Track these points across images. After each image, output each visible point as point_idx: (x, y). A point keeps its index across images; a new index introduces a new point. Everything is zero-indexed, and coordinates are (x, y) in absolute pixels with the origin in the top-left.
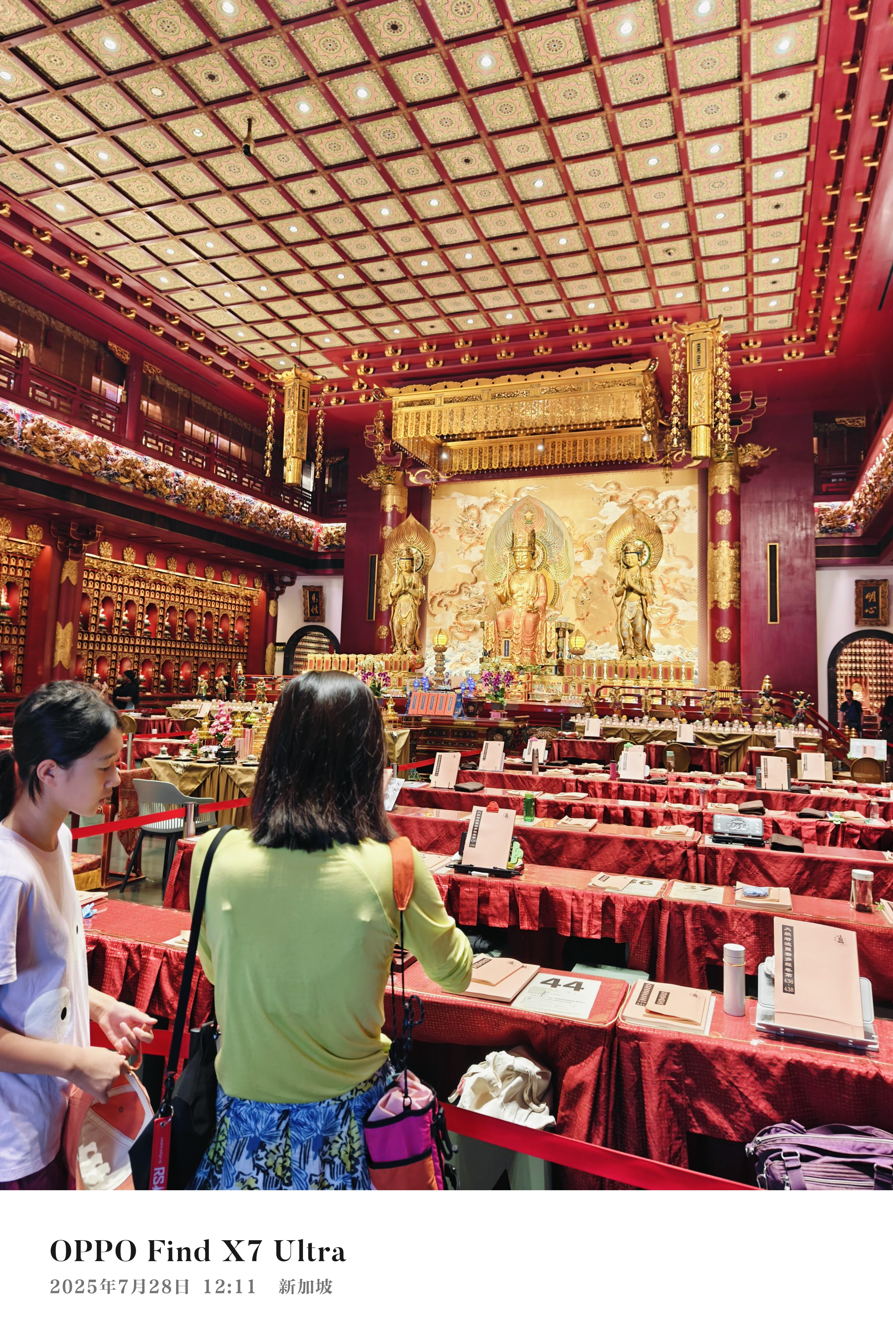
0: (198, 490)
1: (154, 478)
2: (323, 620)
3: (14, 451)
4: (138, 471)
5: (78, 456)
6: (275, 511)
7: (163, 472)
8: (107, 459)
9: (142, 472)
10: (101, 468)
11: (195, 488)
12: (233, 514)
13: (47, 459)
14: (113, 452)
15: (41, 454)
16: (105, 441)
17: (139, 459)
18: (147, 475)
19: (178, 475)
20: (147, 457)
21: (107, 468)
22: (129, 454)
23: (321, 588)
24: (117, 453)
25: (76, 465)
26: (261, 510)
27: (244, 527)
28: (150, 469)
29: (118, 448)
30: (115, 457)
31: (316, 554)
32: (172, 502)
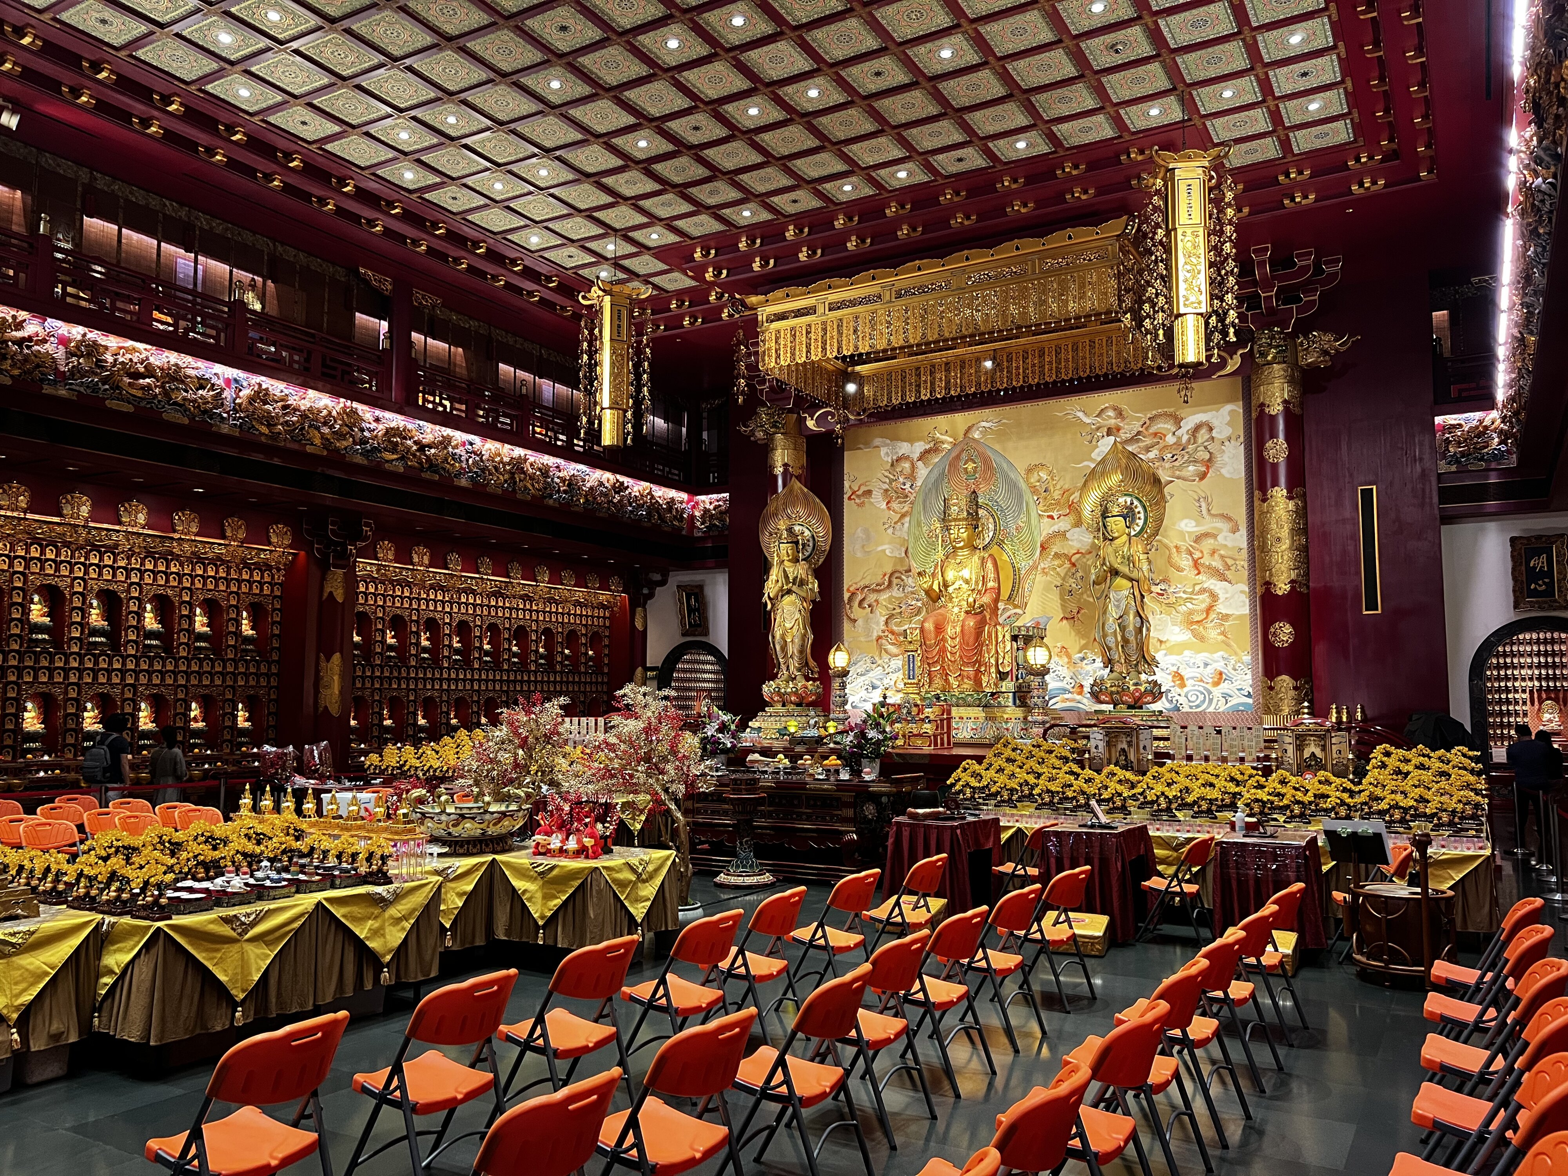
0: (501, 462)
1: (433, 451)
3: (225, 429)
4: (409, 442)
5: (318, 429)
6: (622, 483)
7: (446, 442)
8: (362, 430)
9: (415, 443)
10: (355, 443)
11: (498, 459)
12: (559, 491)
13: (275, 436)
14: (371, 419)
15: (264, 430)
16: (355, 405)
17: (410, 426)
18: (422, 447)
19: (471, 444)
20: (422, 423)
21: (364, 441)
22: (394, 420)
24: (377, 420)
25: (317, 441)
26: (601, 484)
27: (576, 509)
28: (428, 438)
29: (378, 413)
30: (373, 425)
31: (691, 538)
32: (464, 482)
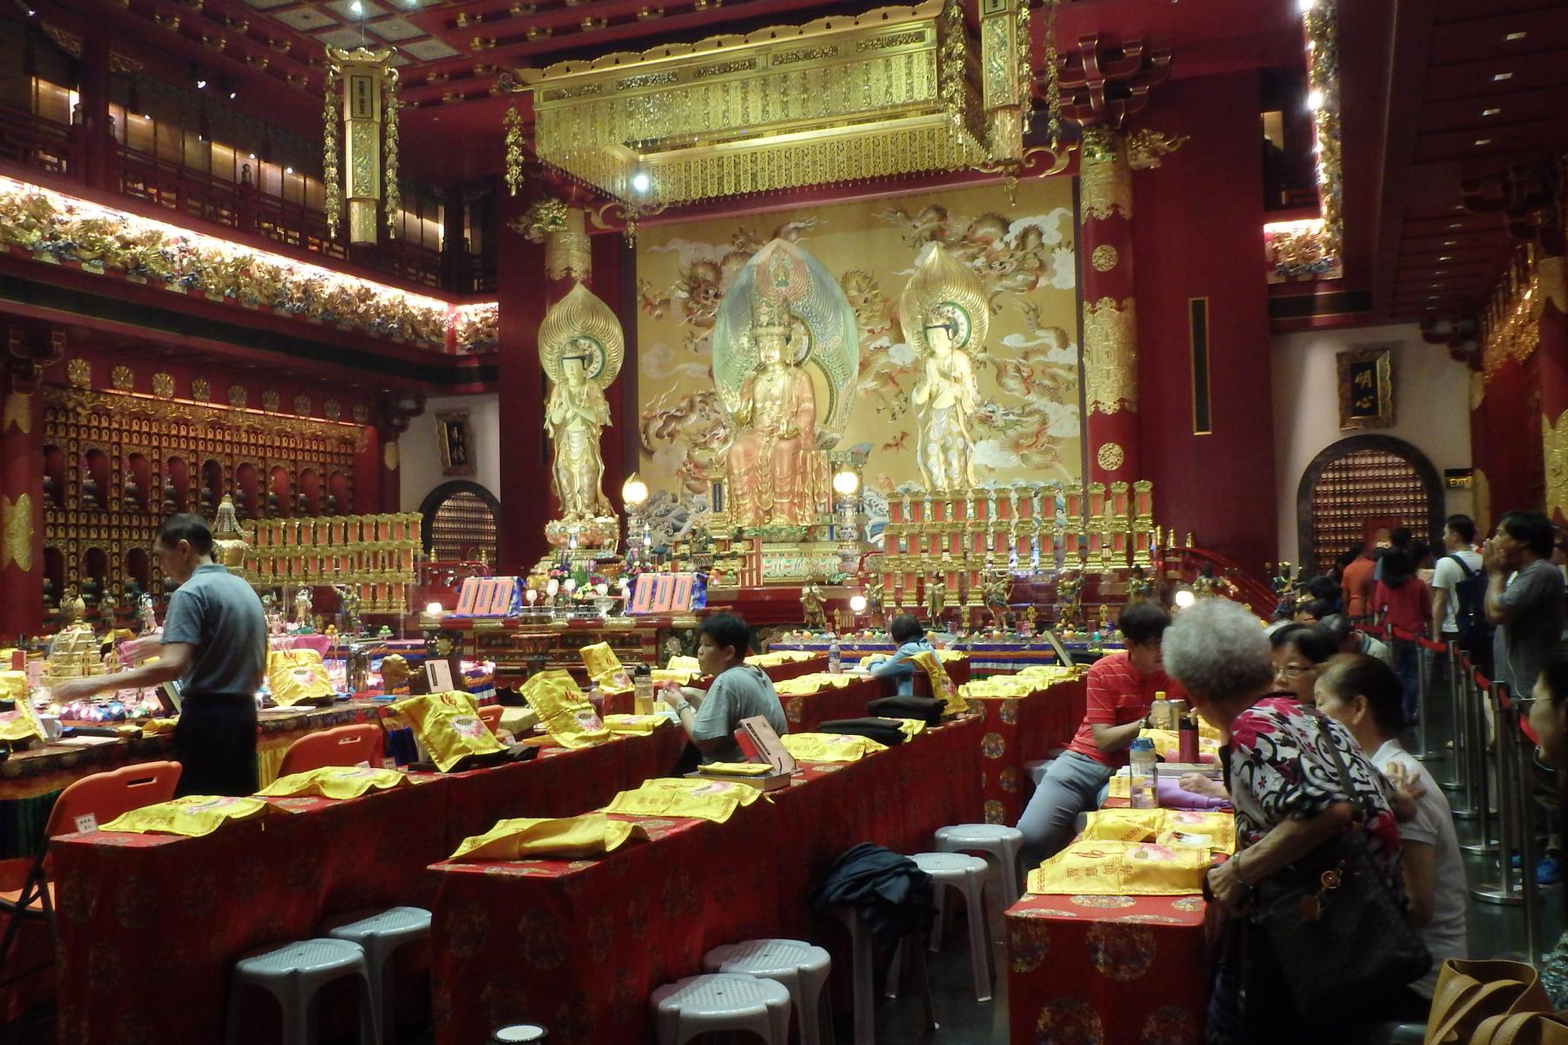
0: (222, 262)
1: (139, 249)
2: (473, 472)
4: (110, 238)
6: (368, 290)
7: (153, 238)
8: (52, 222)
9: (118, 238)
10: (43, 238)
11: (218, 259)
12: (291, 299)
14: (63, 210)
16: (45, 192)
17: (111, 219)
18: (126, 244)
19: (185, 241)
20: (126, 215)
21: (54, 237)
22: (90, 210)
23: (465, 417)
24: (70, 210)
26: (343, 290)
27: (314, 321)
28: (132, 233)
29: (72, 202)
30: (66, 217)
31: (453, 359)
32: (176, 287)
